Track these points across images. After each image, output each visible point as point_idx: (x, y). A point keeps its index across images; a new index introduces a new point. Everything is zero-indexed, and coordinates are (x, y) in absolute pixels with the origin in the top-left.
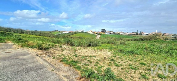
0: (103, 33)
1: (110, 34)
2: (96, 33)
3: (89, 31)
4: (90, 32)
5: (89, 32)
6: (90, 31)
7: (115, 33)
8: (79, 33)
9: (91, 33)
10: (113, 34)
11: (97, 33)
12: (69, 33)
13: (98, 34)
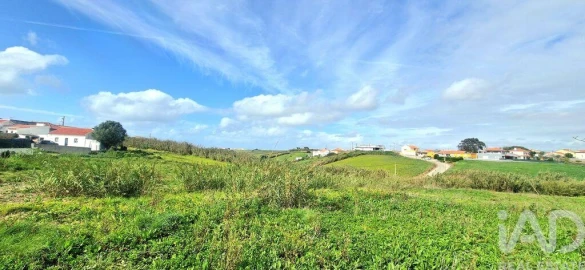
0: (466, 156)
1: (508, 158)
2: (432, 154)
3: (406, 147)
4: (407, 152)
5: (403, 153)
6: (409, 148)
7: (542, 153)
8: (363, 153)
9: (411, 154)
10: (528, 159)
11: (436, 157)
12: (330, 155)
13: (441, 159)
